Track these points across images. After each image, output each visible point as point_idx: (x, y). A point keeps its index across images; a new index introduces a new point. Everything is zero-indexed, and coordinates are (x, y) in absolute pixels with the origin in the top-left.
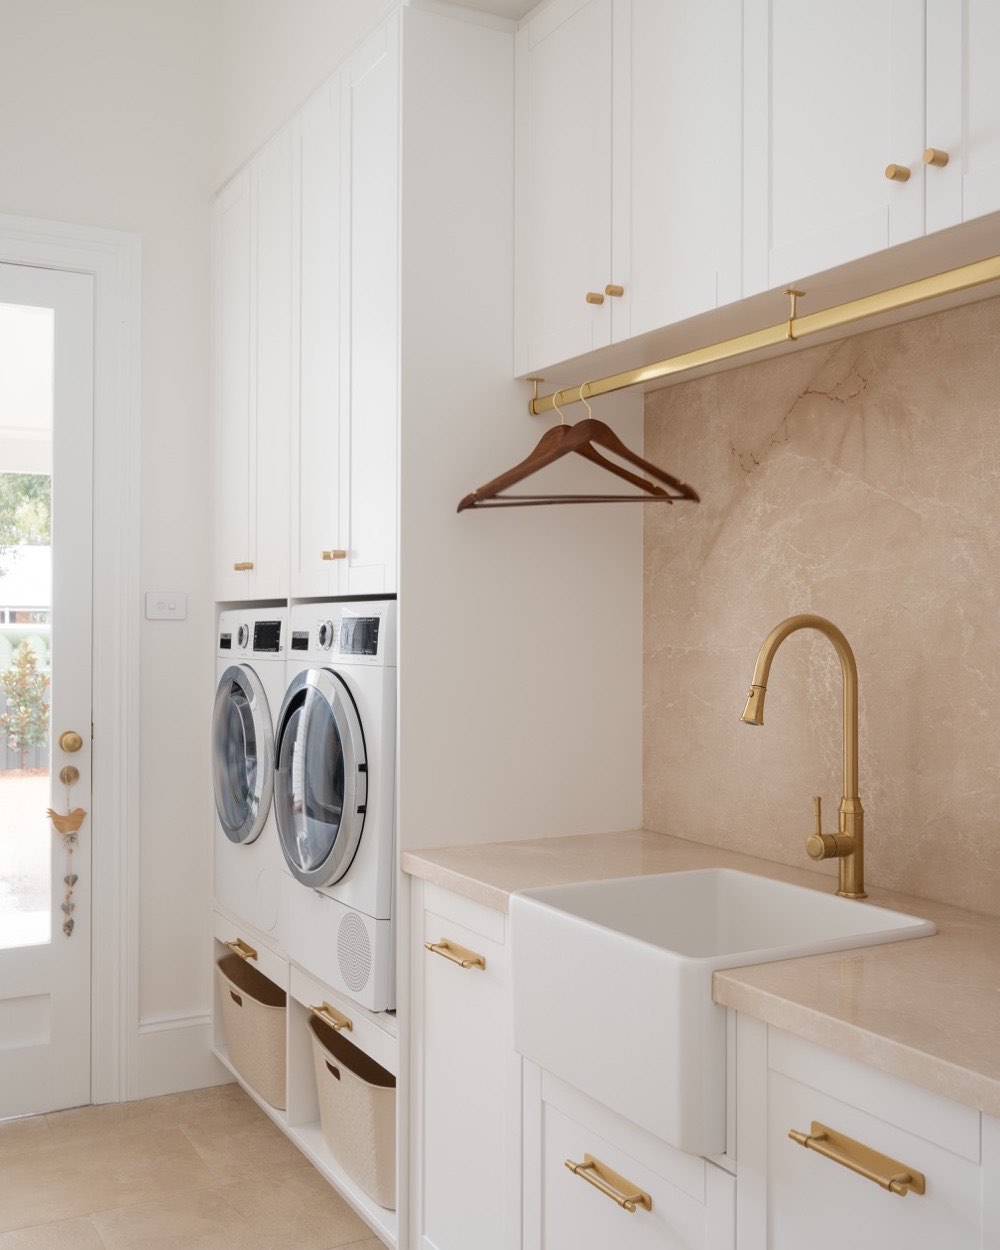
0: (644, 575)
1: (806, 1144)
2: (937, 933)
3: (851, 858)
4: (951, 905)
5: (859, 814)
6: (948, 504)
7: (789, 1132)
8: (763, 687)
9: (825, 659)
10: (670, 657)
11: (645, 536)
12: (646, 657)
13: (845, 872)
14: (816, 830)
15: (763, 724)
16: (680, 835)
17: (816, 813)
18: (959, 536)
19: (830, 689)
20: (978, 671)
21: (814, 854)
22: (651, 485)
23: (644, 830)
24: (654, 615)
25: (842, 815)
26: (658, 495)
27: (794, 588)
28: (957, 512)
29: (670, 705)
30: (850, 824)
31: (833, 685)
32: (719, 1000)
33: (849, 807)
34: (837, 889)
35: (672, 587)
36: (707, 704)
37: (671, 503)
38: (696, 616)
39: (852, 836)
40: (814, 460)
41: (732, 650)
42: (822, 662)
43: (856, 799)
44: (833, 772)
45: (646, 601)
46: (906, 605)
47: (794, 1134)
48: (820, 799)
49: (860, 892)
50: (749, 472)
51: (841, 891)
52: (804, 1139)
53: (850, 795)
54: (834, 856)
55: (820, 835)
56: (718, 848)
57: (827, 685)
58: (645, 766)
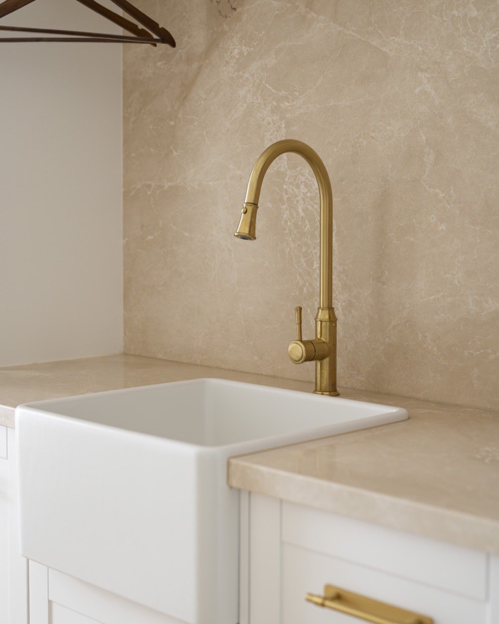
0: (124, 117)
1: (323, 605)
2: (409, 418)
3: (326, 361)
4: (410, 398)
5: (333, 320)
6: (412, 42)
7: (306, 596)
8: (255, 204)
9: (298, 186)
10: (149, 193)
11: (125, 81)
12: (126, 194)
13: (321, 373)
14: (297, 338)
15: (255, 238)
16: (160, 356)
17: (297, 321)
18: (422, 70)
19: (302, 214)
20: (437, 190)
21: (297, 359)
22: (137, 26)
23: (125, 354)
24: (134, 155)
25: (319, 323)
26: (142, 37)
27: (269, 124)
28: (420, 49)
29: (150, 237)
30: (326, 331)
31: (305, 210)
32: (235, 483)
33: (324, 315)
34: (314, 389)
35: (151, 127)
36: (187, 234)
37: (155, 45)
38: (175, 153)
39: (327, 341)
40: (288, 5)
41: (211, 183)
42: (295, 190)
43: (330, 309)
44: (305, 289)
45: (126, 141)
46: (373, 135)
47: (310, 598)
48: (301, 309)
49: (333, 391)
50: (226, 17)
51: (318, 390)
52: (319, 601)
53: (326, 305)
54: (312, 360)
55: (301, 341)
56: (197, 365)
57: (300, 210)
58: (125, 296)
